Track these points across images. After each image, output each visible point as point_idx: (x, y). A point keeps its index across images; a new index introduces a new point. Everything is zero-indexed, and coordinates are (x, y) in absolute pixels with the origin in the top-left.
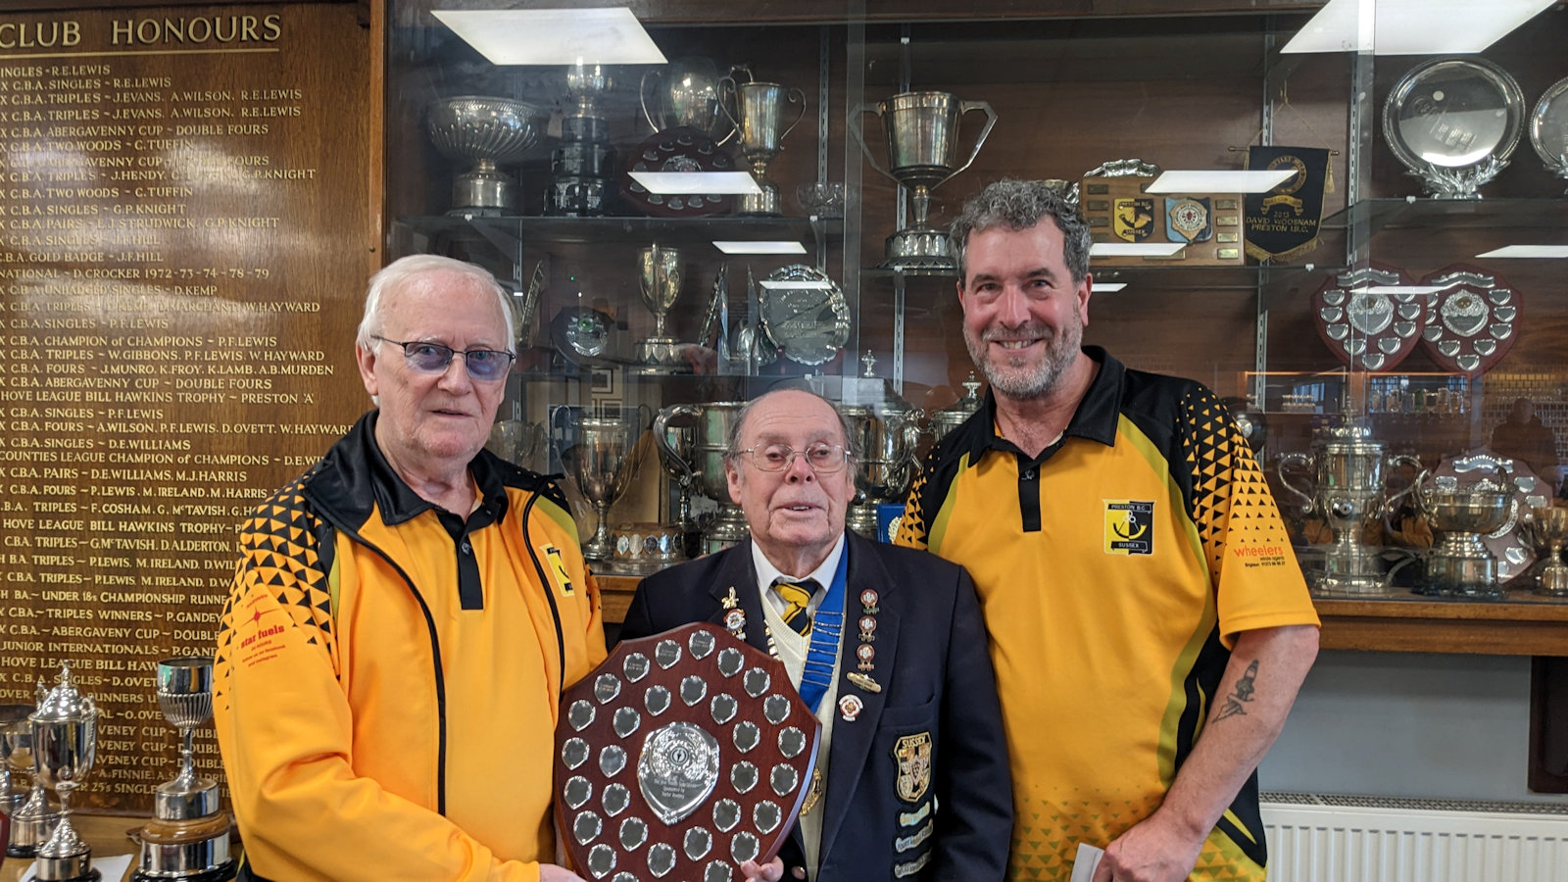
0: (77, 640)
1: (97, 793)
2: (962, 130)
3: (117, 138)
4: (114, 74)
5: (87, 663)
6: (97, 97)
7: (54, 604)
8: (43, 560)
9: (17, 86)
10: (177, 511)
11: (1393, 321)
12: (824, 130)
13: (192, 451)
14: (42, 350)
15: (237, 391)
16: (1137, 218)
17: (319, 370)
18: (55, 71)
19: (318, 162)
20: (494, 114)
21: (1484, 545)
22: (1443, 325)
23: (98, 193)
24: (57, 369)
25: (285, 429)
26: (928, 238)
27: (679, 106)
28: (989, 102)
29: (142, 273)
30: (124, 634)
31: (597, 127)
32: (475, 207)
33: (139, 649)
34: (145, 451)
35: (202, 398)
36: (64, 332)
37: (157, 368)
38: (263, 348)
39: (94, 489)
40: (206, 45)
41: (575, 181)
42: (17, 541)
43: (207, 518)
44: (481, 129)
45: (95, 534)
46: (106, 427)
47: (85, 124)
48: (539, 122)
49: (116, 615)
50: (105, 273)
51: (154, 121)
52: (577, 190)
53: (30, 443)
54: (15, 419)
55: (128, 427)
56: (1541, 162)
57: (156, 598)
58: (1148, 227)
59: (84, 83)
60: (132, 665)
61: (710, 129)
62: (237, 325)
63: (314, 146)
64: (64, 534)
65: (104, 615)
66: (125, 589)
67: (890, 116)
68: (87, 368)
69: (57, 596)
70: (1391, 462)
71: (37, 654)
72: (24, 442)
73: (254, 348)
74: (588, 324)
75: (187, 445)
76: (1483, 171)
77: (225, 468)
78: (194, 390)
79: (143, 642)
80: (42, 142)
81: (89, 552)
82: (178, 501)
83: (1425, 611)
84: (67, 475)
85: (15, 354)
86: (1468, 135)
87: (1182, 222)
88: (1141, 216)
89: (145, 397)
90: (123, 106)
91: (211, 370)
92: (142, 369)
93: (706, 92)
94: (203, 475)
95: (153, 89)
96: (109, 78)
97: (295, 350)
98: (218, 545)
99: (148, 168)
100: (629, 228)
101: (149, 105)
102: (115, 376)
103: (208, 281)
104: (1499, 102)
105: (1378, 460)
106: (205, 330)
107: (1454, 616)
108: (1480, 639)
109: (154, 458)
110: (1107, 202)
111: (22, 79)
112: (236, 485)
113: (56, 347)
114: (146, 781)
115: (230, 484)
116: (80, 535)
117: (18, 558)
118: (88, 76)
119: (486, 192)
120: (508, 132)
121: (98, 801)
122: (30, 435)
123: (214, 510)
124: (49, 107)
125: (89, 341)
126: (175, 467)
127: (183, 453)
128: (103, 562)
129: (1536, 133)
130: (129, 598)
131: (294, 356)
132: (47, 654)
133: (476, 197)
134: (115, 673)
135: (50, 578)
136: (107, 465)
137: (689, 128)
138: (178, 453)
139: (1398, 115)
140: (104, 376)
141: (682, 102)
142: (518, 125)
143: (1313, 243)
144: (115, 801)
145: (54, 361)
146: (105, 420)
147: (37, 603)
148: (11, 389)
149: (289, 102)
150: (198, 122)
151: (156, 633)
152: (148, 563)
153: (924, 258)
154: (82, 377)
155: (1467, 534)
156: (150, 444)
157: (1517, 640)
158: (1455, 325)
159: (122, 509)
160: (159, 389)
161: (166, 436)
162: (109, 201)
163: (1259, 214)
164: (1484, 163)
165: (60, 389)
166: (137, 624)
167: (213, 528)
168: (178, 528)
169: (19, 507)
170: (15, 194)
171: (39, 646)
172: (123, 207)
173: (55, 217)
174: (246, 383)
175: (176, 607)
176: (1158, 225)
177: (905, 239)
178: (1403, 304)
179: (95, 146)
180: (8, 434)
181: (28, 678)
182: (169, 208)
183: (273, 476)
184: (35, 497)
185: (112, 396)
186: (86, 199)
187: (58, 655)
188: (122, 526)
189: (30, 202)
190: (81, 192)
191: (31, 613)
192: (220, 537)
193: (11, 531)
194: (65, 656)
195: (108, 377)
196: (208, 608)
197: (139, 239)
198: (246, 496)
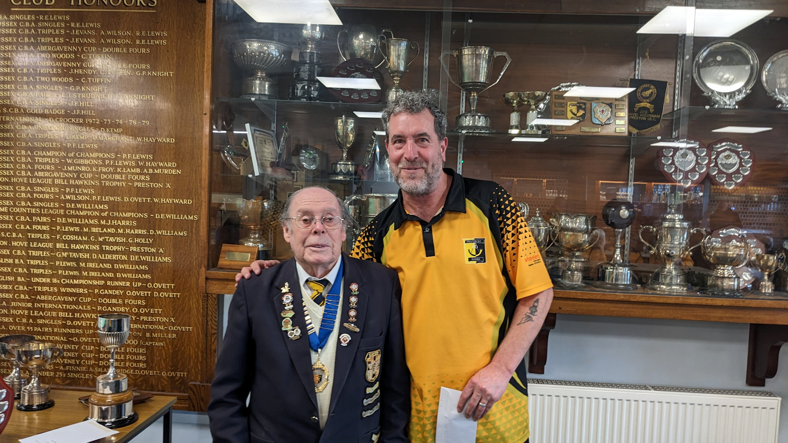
0: (49, 302)
1: (59, 378)
2: (495, 65)
3: (73, 52)
4: (71, 20)
5: (54, 314)
6: (63, 32)
7: (38, 284)
8: (32, 262)
9: (22, 24)
10: (101, 239)
11: (696, 165)
12: (426, 62)
13: (109, 210)
14: (32, 158)
15: (132, 181)
16: (578, 111)
17: (173, 172)
18: (41, 18)
19: (175, 68)
20: (266, 48)
21: (734, 271)
22: (718, 167)
23: (62, 80)
24: (40, 167)
25: (156, 200)
26: (477, 117)
27: (357, 48)
28: (508, 53)
29: (84, 121)
30: (73, 299)
31: (317, 57)
32: (255, 94)
33: (80, 307)
34: (85, 210)
35: (114, 184)
36: (43, 149)
37: (91, 168)
38: (145, 160)
39: (58, 228)
40: (119, 7)
41: (306, 83)
42: (19, 252)
43: (116, 244)
44: (259, 56)
45: (58, 250)
46: (65, 197)
47: (56, 44)
48: (288, 53)
49: (69, 290)
50: (65, 120)
51: (91, 45)
52: (306, 87)
53: (26, 204)
54: (18, 192)
55: (76, 197)
56: (766, 92)
57: (89, 282)
58: (583, 116)
59: (56, 24)
60: (77, 315)
61: (372, 60)
62: (132, 148)
63: (172, 60)
64: (43, 249)
65: (63, 290)
66: (74, 277)
67: (460, 57)
68: (56, 167)
69: (39, 280)
70: (692, 231)
71: (29, 309)
72: (23, 203)
73: (141, 160)
74: (310, 154)
75: (106, 207)
76: (739, 95)
77: (125, 219)
78: (110, 180)
79: (83, 304)
80: (33, 52)
81: (56, 259)
82: (101, 235)
83: (707, 302)
84: (45, 220)
85: (19, 159)
86: (732, 77)
87: (599, 114)
88: (580, 111)
89: (85, 182)
90: (77, 36)
91: (119, 170)
92: (83, 169)
93: (370, 42)
94: (115, 222)
95: (91, 29)
96: (69, 22)
97: (161, 161)
98: (121, 257)
99: (88, 68)
100: (333, 108)
101: (89, 36)
102: (70, 172)
103: (118, 126)
104: (748, 62)
105: (686, 230)
106: (116, 150)
107: (720, 304)
108: (731, 315)
109: (89, 213)
110: (564, 103)
111: (24, 21)
112: (131, 228)
113: (40, 156)
114: (83, 372)
115: (128, 227)
116: (51, 250)
117: (19, 261)
118: (58, 21)
119: (260, 87)
120: (273, 57)
121: (59, 382)
122: (26, 200)
123: (119, 239)
124: (38, 35)
125: (57, 154)
126: (100, 218)
127: (104, 211)
128: (63, 264)
129: (764, 78)
130: (76, 282)
131: (161, 164)
132: (34, 309)
133: (255, 89)
134: (68, 319)
135: (36, 271)
136: (65, 216)
137: (362, 59)
138: (101, 211)
139: (700, 66)
140: (62, 171)
141: (358, 46)
142: (277, 54)
143: (658, 126)
144: (67, 382)
145: (39, 163)
146: (65, 193)
147: (29, 284)
148: (17, 176)
149: (161, 38)
150: (114, 46)
151: (89, 299)
152: (86, 265)
153: (475, 127)
154: (53, 171)
155: (726, 266)
156: (87, 206)
157: (748, 316)
158: (724, 167)
159: (73, 238)
160: (92, 179)
161: (96, 202)
162: (68, 84)
163: (634, 112)
164: (740, 91)
165: (42, 177)
166: (80, 295)
167: (119, 248)
168: (101, 248)
169: (20, 235)
170: (20, 79)
171: (29, 305)
172: (75, 87)
173: (40, 91)
174: (136, 177)
175: (99, 287)
176: (588, 115)
177: (466, 117)
178: (700, 156)
179: (61, 56)
180: (14, 199)
181: (24, 320)
182: (99, 88)
183: (150, 224)
184: (29, 231)
185: (68, 182)
186: (56, 83)
187: (39, 309)
188: (73, 246)
189: (28, 83)
190: (54, 79)
191: (26, 288)
192: (122, 253)
193: (16, 248)
194: (43, 310)
195: (66, 172)
196: (116, 288)
197: (82, 104)
198: (136, 232)
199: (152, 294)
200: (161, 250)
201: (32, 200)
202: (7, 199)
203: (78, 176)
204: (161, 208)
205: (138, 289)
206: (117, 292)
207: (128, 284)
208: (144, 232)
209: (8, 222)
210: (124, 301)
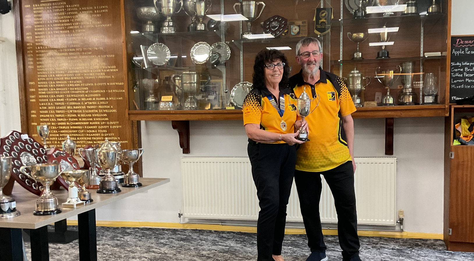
0: (66, 134)
3: (68, 19)
6: (63, 10)
7: (61, 125)
8: (58, 116)
10: (86, 103)
13: (88, 90)
15: (98, 76)
17: (115, 70)
18: (54, 4)
19: (112, 22)
23: (65, 32)
24: (58, 72)
25: (108, 84)
29: (75, 50)
30: (76, 131)
32: (147, 31)
33: (79, 135)
34: (78, 90)
35: (90, 78)
36: (59, 64)
37: (80, 71)
38: (102, 66)
39: (68, 99)
42: (52, 112)
43: (92, 105)
45: (68, 109)
46: (69, 85)
47: (61, 16)
49: (74, 127)
50: (67, 50)
51: (75, 15)
54: (50, 84)
55: (74, 85)
57: (82, 123)
59: (60, 7)
60: (78, 139)
63: (111, 19)
64: (62, 110)
65: (71, 127)
66: (76, 121)
71: (57, 137)
72: (52, 89)
75: (87, 88)
77: (96, 93)
78: (88, 75)
79: (80, 133)
80: (52, 21)
81: (67, 113)
82: (86, 101)
84: (62, 96)
89: (78, 78)
90: (69, 11)
91: (91, 70)
92: (76, 72)
94: (91, 95)
95: (75, 7)
96: (66, 5)
97: (109, 66)
98: (95, 111)
99: (75, 25)
101: (74, 11)
102: (71, 74)
103: (90, 51)
109: (80, 92)
111: (47, 6)
112: (99, 97)
115: (97, 97)
116: (65, 110)
117: (52, 116)
118: (61, 5)
119: (150, 28)
120: (154, 14)
122: (53, 88)
123: (94, 103)
124: (53, 13)
126: (85, 94)
127: (86, 90)
128: (71, 116)
130: (77, 123)
132: (60, 137)
133: (147, 29)
134: (74, 140)
135: (59, 120)
136: (70, 94)
138: (85, 90)
140: (67, 73)
145: (57, 70)
147: (57, 126)
148: (48, 77)
149: (105, 9)
151: (83, 131)
152: (80, 115)
159: (74, 103)
160: (81, 76)
161: (83, 87)
162: (67, 33)
165: (59, 77)
166: (79, 129)
168: (86, 107)
169: (52, 104)
171: (58, 135)
172: (70, 35)
173: (56, 38)
174: (99, 74)
175: (87, 125)
179: (64, 21)
180: (48, 88)
181: (56, 142)
182: (80, 34)
183: (106, 95)
184: (55, 102)
185: (70, 78)
186: (62, 33)
187: (62, 137)
188: (74, 107)
189: (50, 34)
190: (61, 32)
191: (56, 128)
192: (96, 109)
193: (50, 110)
194: (63, 137)
195: (69, 74)
196: (94, 125)
197: (74, 42)
198: (101, 99)
199: (109, 127)
200: (112, 107)
201: (56, 88)
202: (45, 88)
203: (74, 75)
204: (111, 87)
205: (103, 125)
206: (94, 127)
207: (99, 123)
208: (104, 99)
209: (46, 98)
210: (98, 131)
